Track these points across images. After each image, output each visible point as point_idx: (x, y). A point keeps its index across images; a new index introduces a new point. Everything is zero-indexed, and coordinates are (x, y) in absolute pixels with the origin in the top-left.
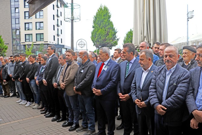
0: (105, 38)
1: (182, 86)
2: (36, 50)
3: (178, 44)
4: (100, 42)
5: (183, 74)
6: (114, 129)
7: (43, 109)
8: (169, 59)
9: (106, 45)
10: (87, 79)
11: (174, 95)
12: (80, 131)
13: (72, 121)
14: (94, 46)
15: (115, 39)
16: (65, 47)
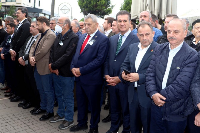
0: (96, 4)
1: (187, 71)
2: (5, 13)
3: (190, 17)
4: (90, 8)
5: (189, 56)
6: (99, 122)
7: (9, 90)
8: (173, 36)
9: (97, 13)
10: (68, 55)
11: (176, 81)
12: (54, 122)
13: (45, 108)
14: (81, 12)
15: (109, 6)
16: (43, 12)
